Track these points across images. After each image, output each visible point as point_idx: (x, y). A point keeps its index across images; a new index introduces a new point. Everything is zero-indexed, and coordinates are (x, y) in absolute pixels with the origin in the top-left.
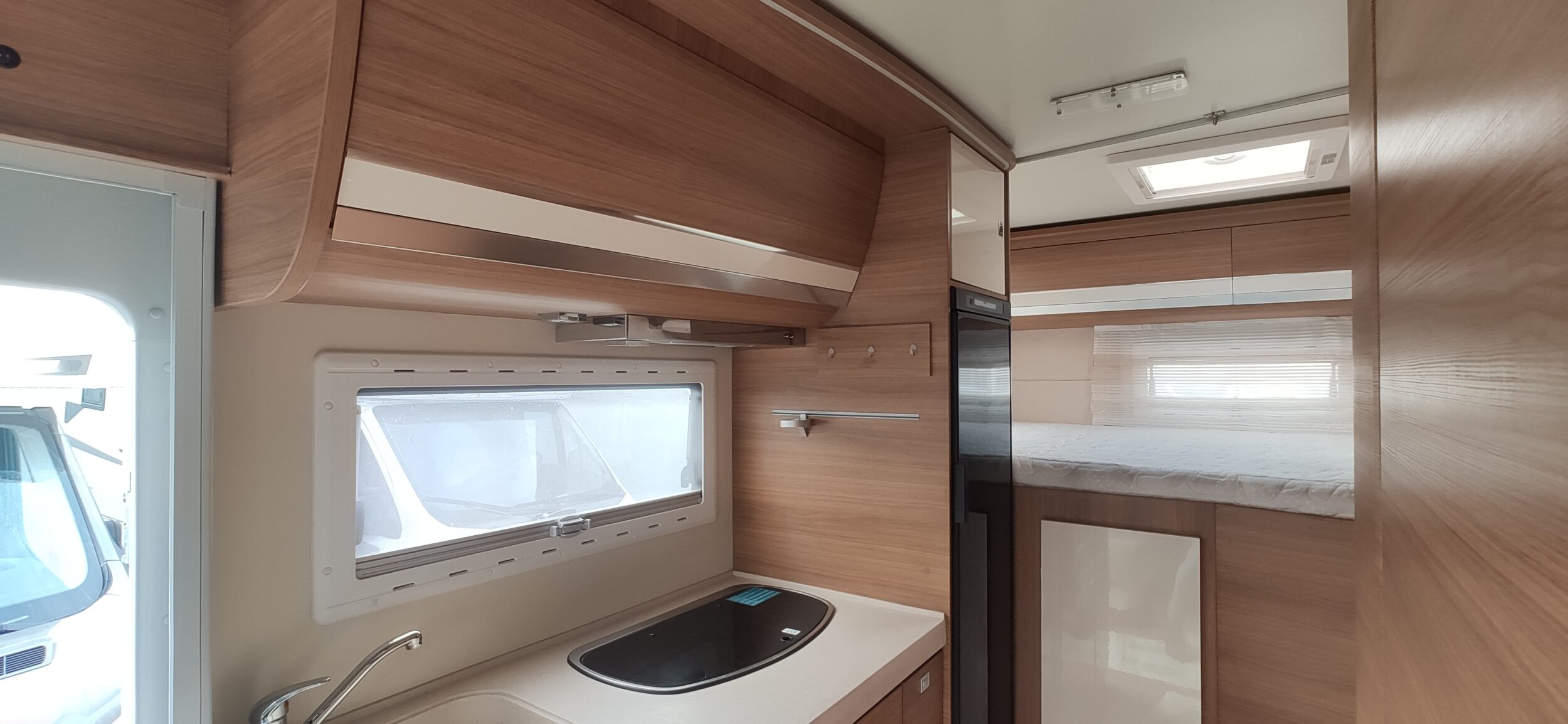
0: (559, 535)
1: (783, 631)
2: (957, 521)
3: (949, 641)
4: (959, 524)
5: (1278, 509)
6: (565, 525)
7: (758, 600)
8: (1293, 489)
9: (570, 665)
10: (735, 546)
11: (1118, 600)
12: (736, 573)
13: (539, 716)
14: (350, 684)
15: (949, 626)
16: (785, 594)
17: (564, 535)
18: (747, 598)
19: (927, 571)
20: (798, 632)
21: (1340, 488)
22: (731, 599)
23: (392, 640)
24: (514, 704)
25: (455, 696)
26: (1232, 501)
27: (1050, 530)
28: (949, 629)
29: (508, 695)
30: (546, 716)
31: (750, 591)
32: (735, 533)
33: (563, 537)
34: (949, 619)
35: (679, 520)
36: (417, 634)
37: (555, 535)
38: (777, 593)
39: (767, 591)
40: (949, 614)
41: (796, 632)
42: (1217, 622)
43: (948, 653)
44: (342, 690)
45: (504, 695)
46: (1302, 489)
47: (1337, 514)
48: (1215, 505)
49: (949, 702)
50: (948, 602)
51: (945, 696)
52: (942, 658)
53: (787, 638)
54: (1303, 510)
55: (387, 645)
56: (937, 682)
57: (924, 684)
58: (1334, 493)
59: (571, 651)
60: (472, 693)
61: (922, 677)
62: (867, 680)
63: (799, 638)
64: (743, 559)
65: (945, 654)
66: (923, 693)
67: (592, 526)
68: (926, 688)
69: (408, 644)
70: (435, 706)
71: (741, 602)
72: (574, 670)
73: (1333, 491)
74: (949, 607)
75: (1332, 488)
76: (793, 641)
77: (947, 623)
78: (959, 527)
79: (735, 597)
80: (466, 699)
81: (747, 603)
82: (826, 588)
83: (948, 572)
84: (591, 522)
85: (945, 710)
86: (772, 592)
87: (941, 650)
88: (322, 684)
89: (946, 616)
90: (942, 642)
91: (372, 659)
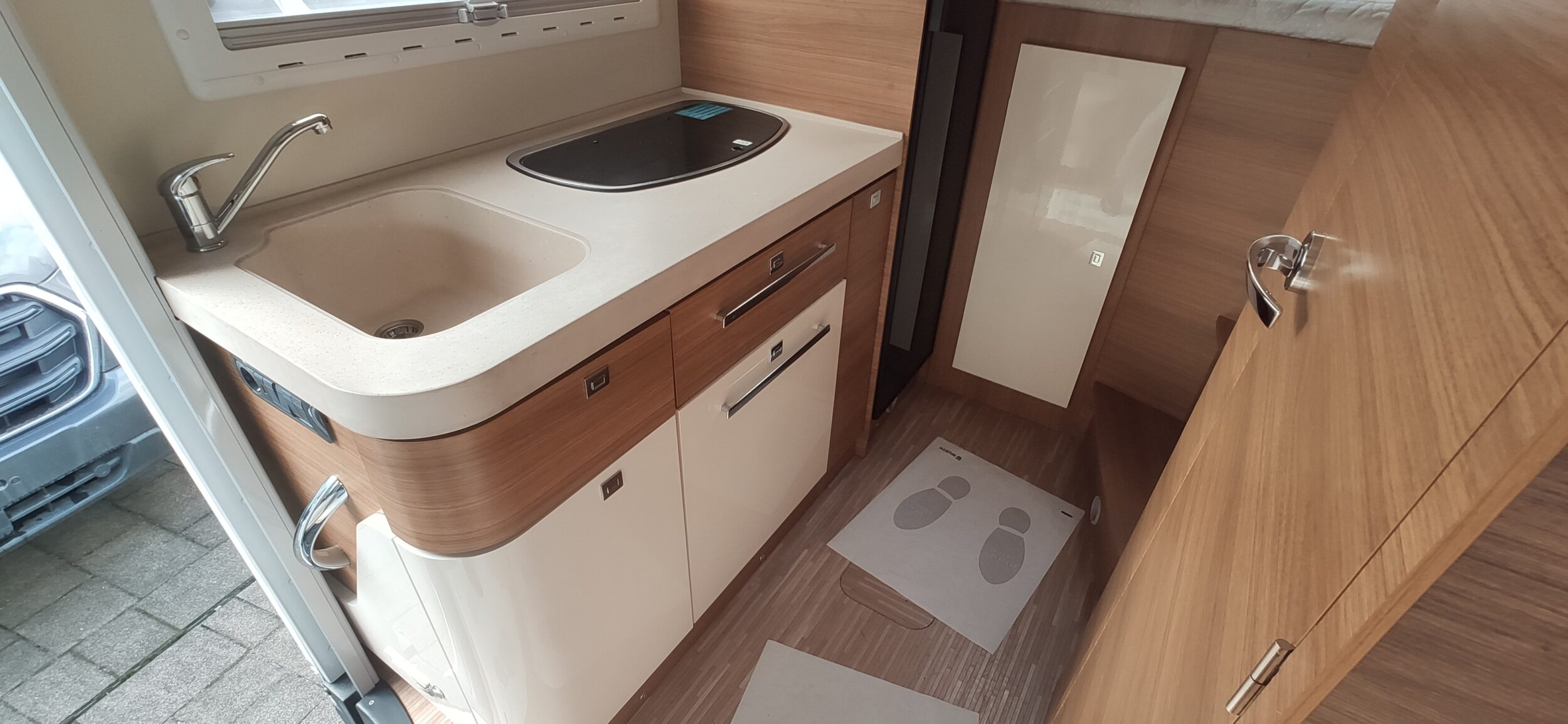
0: (472, 22)
1: (734, 142)
2: (931, 29)
3: (904, 162)
4: (932, 32)
5: (1284, 34)
6: (476, 8)
7: (708, 115)
8: (1312, 9)
9: (510, 166)
10: (683, 59)
11: (1070, 157)
12: (684, 90)
13: (482, 208)
14: (263, 164)
15: (907, 146)
16: (737, 111)
17: (477, 22)
18: (696, 112)
19: (891, 87)
20: (750, 143)
21: (1363, 8)
22: (680, 113)
23: (294, 122)
24: (454, 198)
25: (390, 190)
26: (1237, 24)
27: (1030, 56)
28: (906, 150)
29: (448, 191)
30: (490, 208)
31: (701, 106)
32: (682, 43)
33: (476, 24)
34: (907, 139)
35: (615, 19)
36: (323, 117)
37: (466, 20)
38: (729, 109)
39: (718, 107)
40: (908, 134)
41: (748, 143)
42: (1171, 157)
43: (901, 174)
44: (257, 168)
45: (443, 190)
46: (1321, 8)
47: (1344, 39)
48: (1216, 28)
49: (897, 220)
50: (909, 121)
51: (893, 215)
52: (895, 178)
53: (738, 147)
54: (1312, 34)
55: (291, 127)
56: (888, 200)
57: (874, 200)
58: (1354, 14)
59: (510, 153)
60: (408, 188)
61: (873, 194)
62: (817, 186)
63: (750, 148)
64: (692, 75)
65: (898, 175)
66: (873, 208)
67: (511, 15)
68: (876, 204)
69: (316, 126)
70: (371, 198)
71: (690, 116)
72: (513, 170)
73: (1355, 10)
74: (908, 127)
75: (1354, 7)
76: (744, 151)
77: (904, 144)
78: (932, 36)
79: (684, 111)
80: (403, 193)
81: (696, 117)
82: (781, 105)
83: (913, 88)
84: (508, 8)
85: (891, 227)
86: (724, 108)
87: (894, 171)
88: (226, 159)
89: (904, 136)
90: (897, 161)
91: (277, 141)
